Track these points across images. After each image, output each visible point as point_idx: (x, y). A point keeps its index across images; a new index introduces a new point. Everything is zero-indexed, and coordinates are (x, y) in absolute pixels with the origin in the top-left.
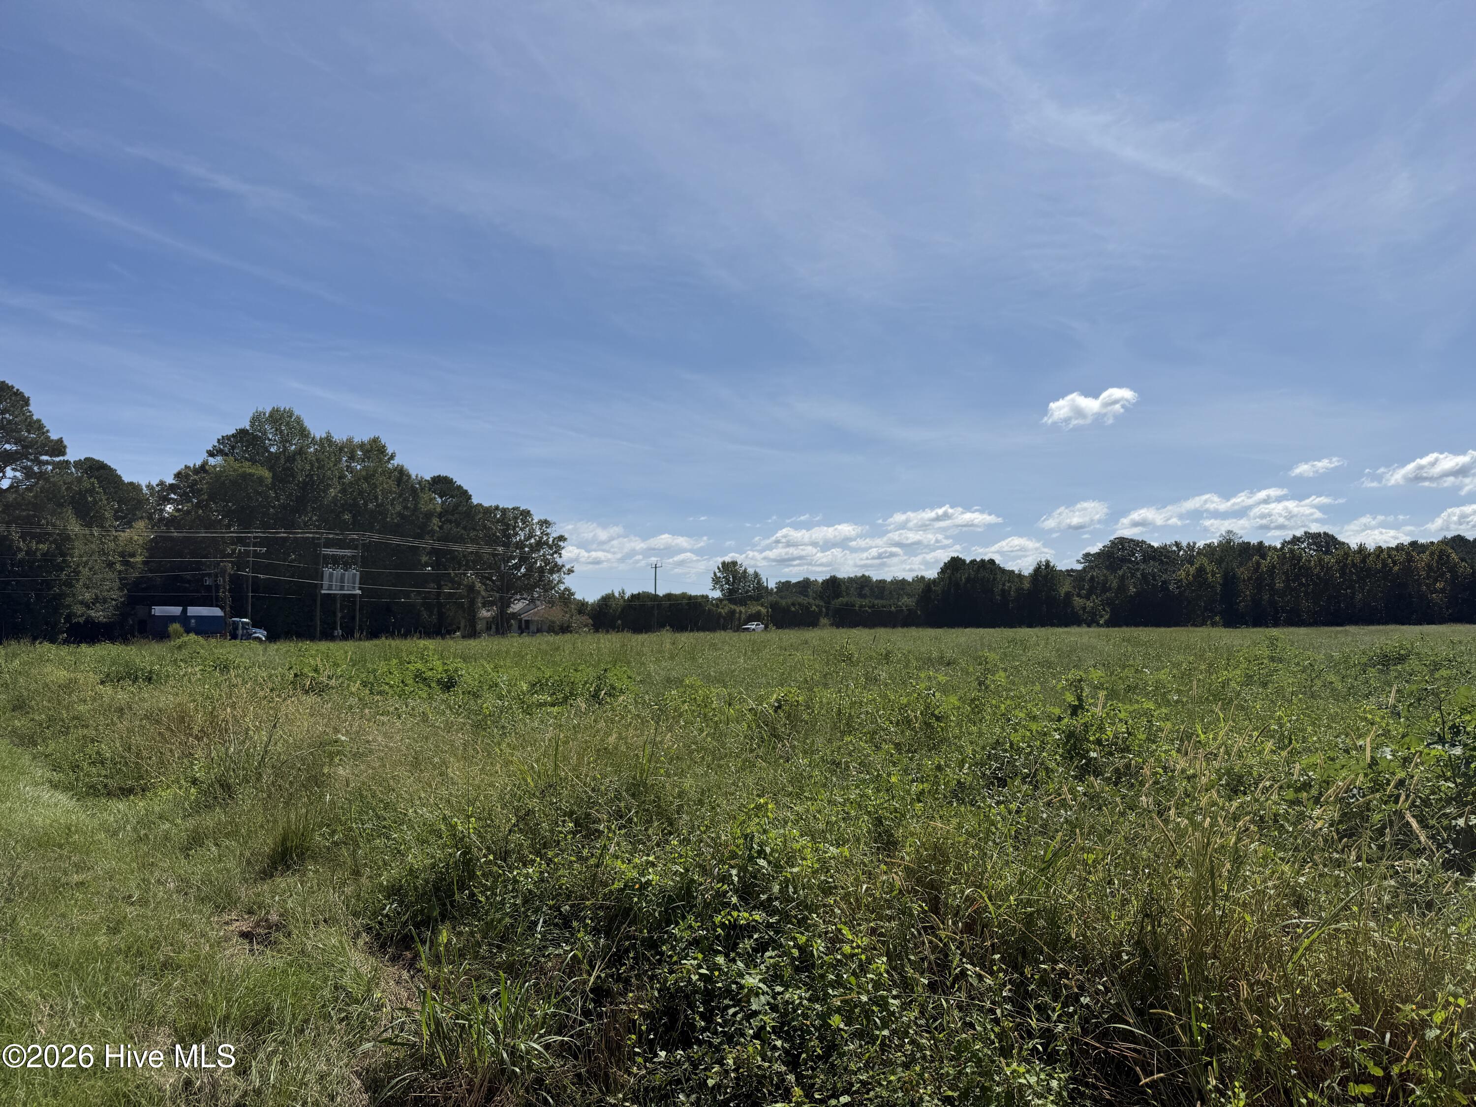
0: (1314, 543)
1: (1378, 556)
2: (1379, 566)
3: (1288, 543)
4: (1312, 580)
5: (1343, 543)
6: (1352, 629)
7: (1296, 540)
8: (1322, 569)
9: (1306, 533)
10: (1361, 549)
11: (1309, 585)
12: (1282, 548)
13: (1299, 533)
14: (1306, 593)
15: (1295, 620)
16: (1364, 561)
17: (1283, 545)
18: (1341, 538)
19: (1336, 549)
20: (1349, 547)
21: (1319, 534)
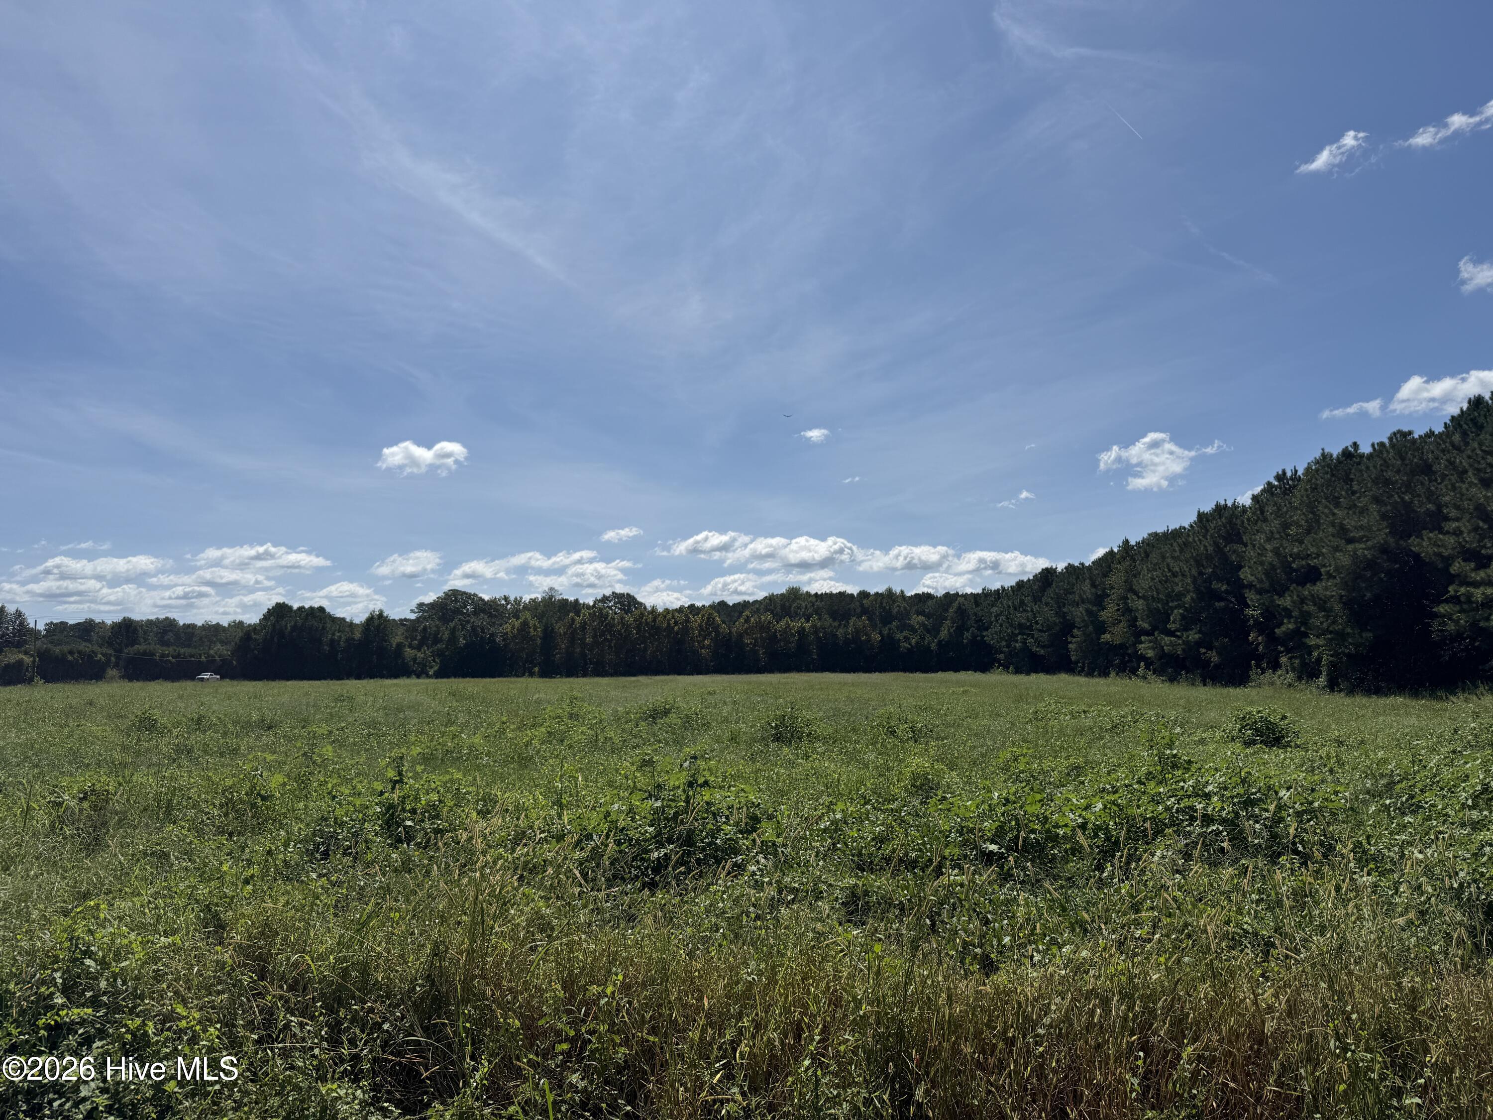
0: (619, 603)
1: (665, 617)
2: (665, 625)
3: (600, 601)
4: (615, 636)
5: (641, 604)
6: (642, 679)
7: (605, 599)
8: (623, 626)
9: (613, 593)
10: (654, 610)
11: (612, 640)
12: (594, 606)
13: (608, 592)
14: (610, 647)
15: (600, 671)
16: (654, 620)
17: (595, 602)
18: (640, 599)
19: (636, 608)
20: (645, 608)
21: (623, 594)
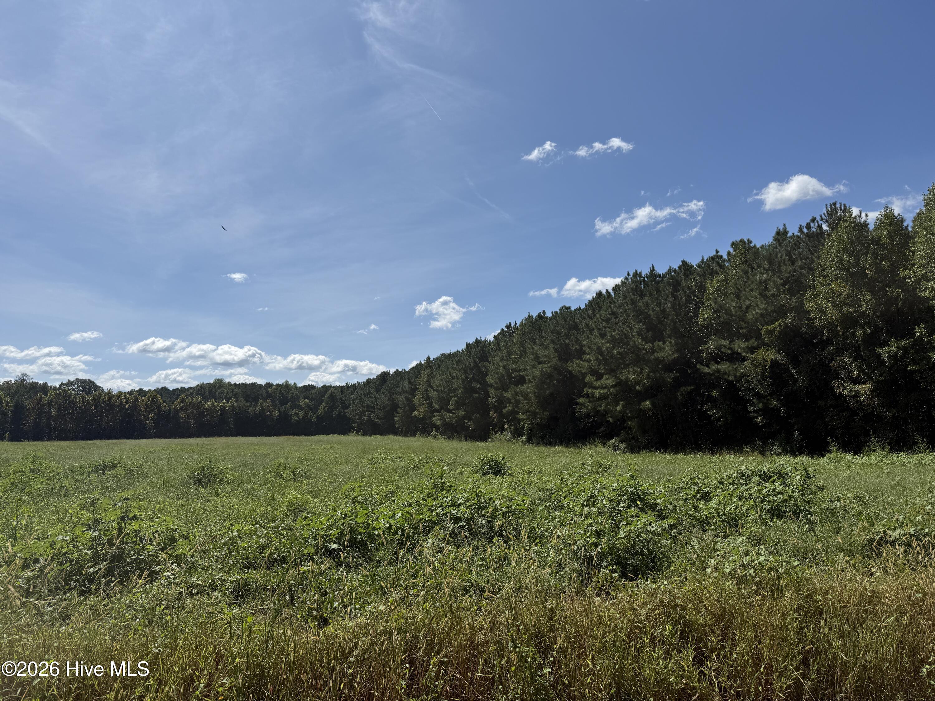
0: (82, 386)
1: (119, 397)
2: (118, 403)
3: (65, 384)
4: (76, 410)
5: (100, 387)
6: (97, 442)
7: (70, 383)
8: (84, 404)
9: (77, 379)
10: (110, 392)
11: (74, 413)
12: (60, 388)
13: (72, 378)
14: (72, 418)
15: (62, 436)
16: (110, 399)
17: (61, 386)
18: (98, 383)
19: (95, 390)
20: (103, 390)
21: (85, 380)
